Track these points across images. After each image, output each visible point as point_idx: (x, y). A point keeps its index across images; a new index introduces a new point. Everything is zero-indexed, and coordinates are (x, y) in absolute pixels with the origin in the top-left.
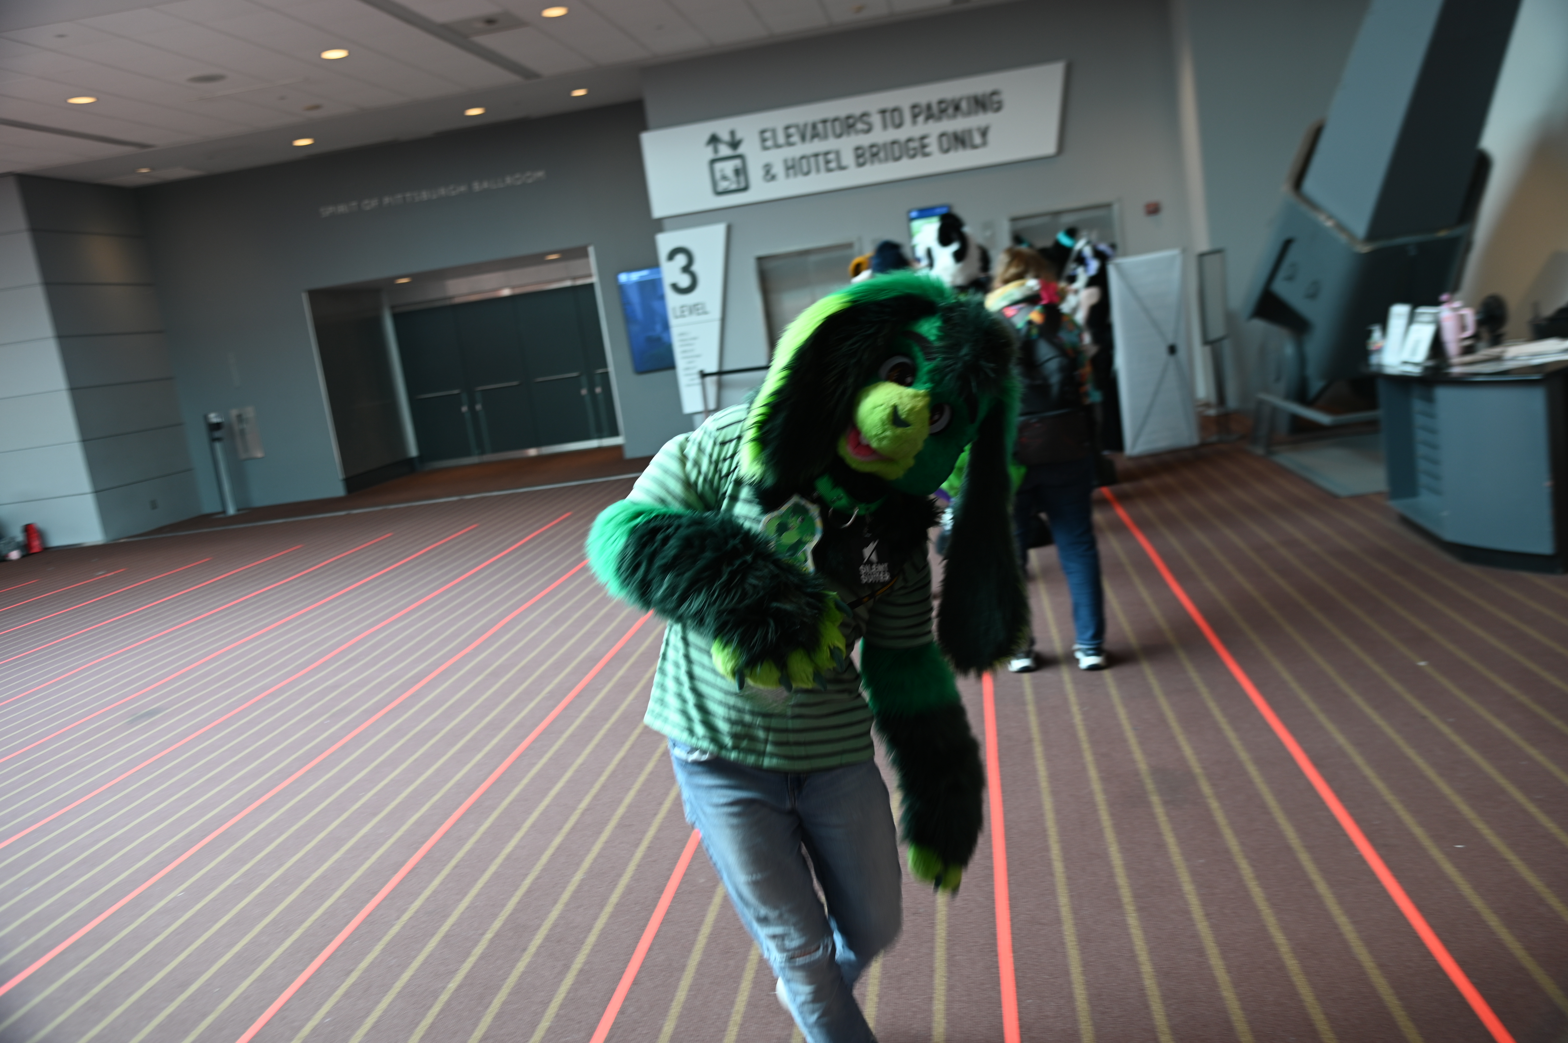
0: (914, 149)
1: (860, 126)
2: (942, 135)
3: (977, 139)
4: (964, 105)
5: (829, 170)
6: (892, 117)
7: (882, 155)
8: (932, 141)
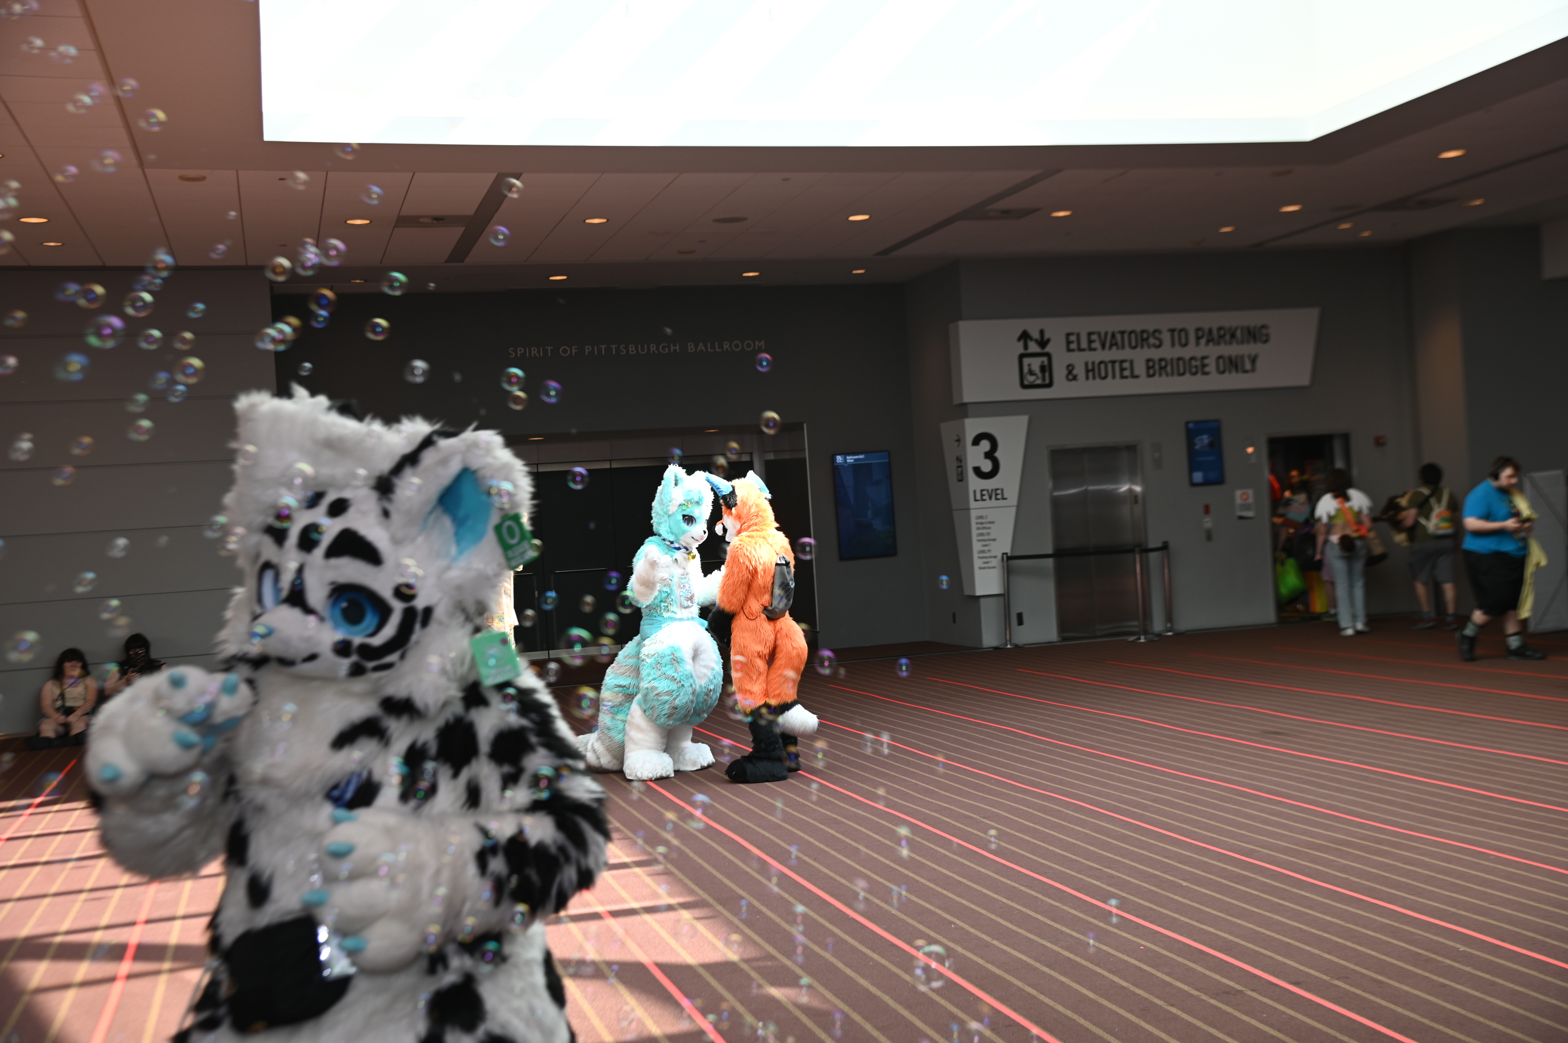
0: (1196, 367)
1: (1152, 341)
2: (1219, 357)
3: (1248, 366)
4: (1238, 334)
5: (1123, 377)
6: (1179, 336)
7: (1169, 368)
8: (1211, 362)
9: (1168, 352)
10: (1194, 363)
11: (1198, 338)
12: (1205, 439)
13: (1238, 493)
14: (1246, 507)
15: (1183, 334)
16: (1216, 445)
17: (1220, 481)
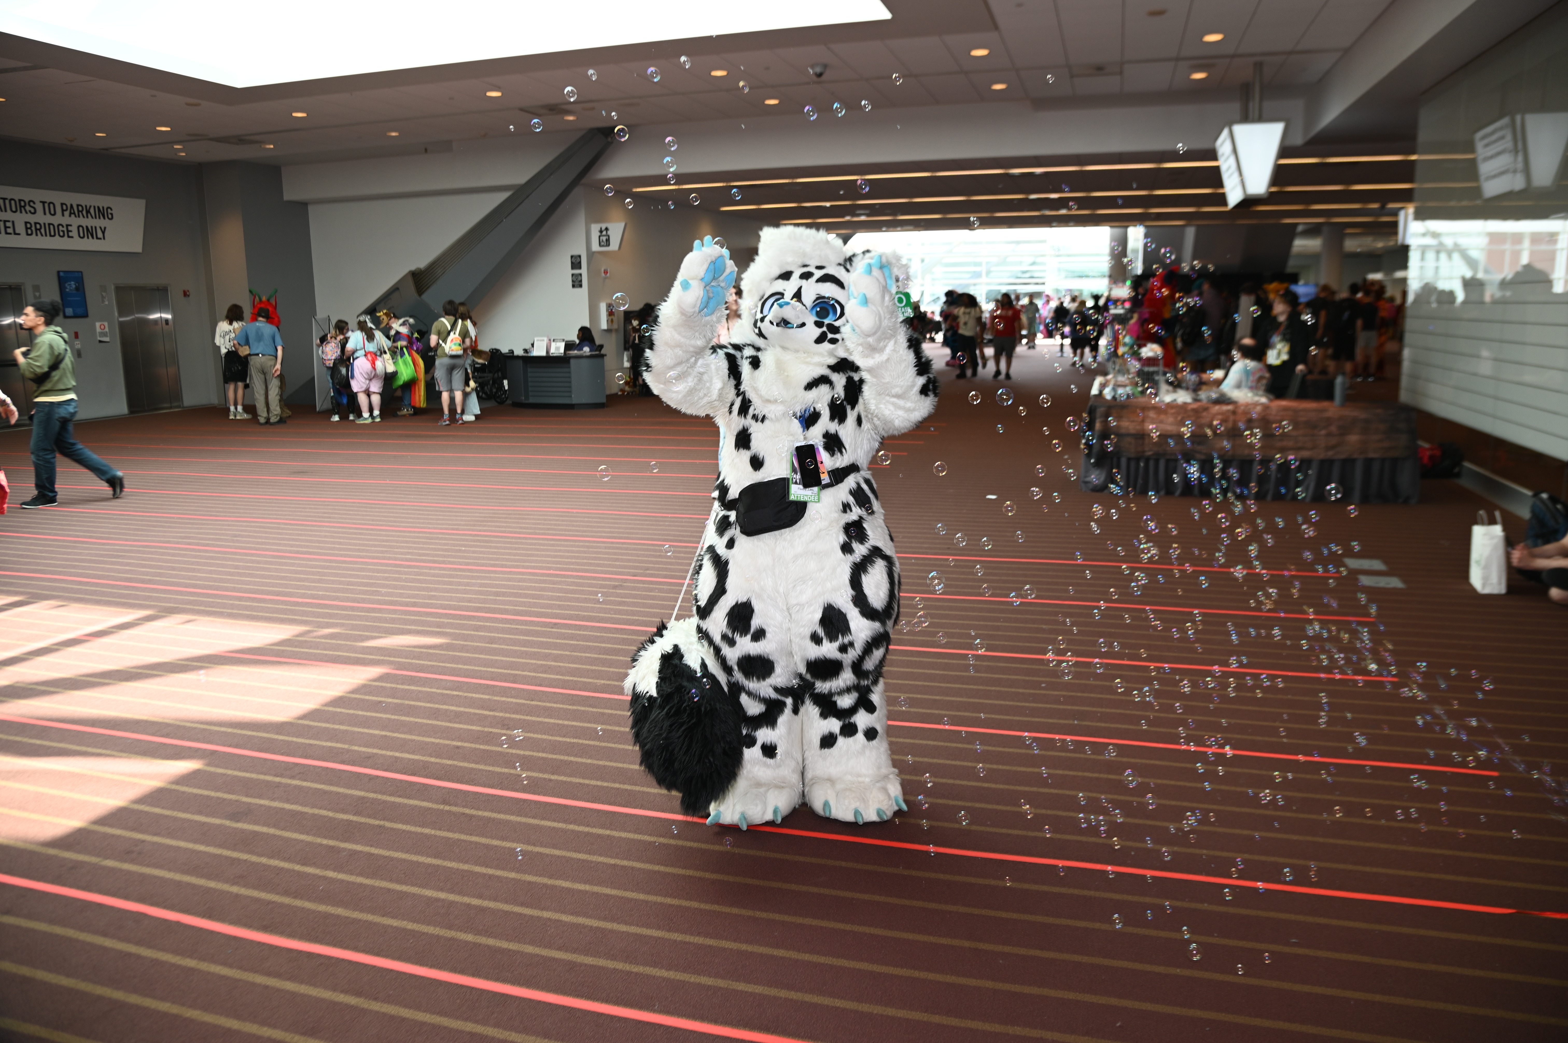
0: (63, 232)
1: (28, 208)
2: (79, 226)
3: (100, 235)
4: (92, 211)
5: (7, 233)
6: (49, 207)
7: (43, 231)
8: (74, 229)
9: (41, 218)
10: (61, 228)
11: (63, 211)
12: (71, 286)
13: (98, 324)
14: (104, 334)
15: (52, 206)
16: (80, 288)
17: (85, 315)
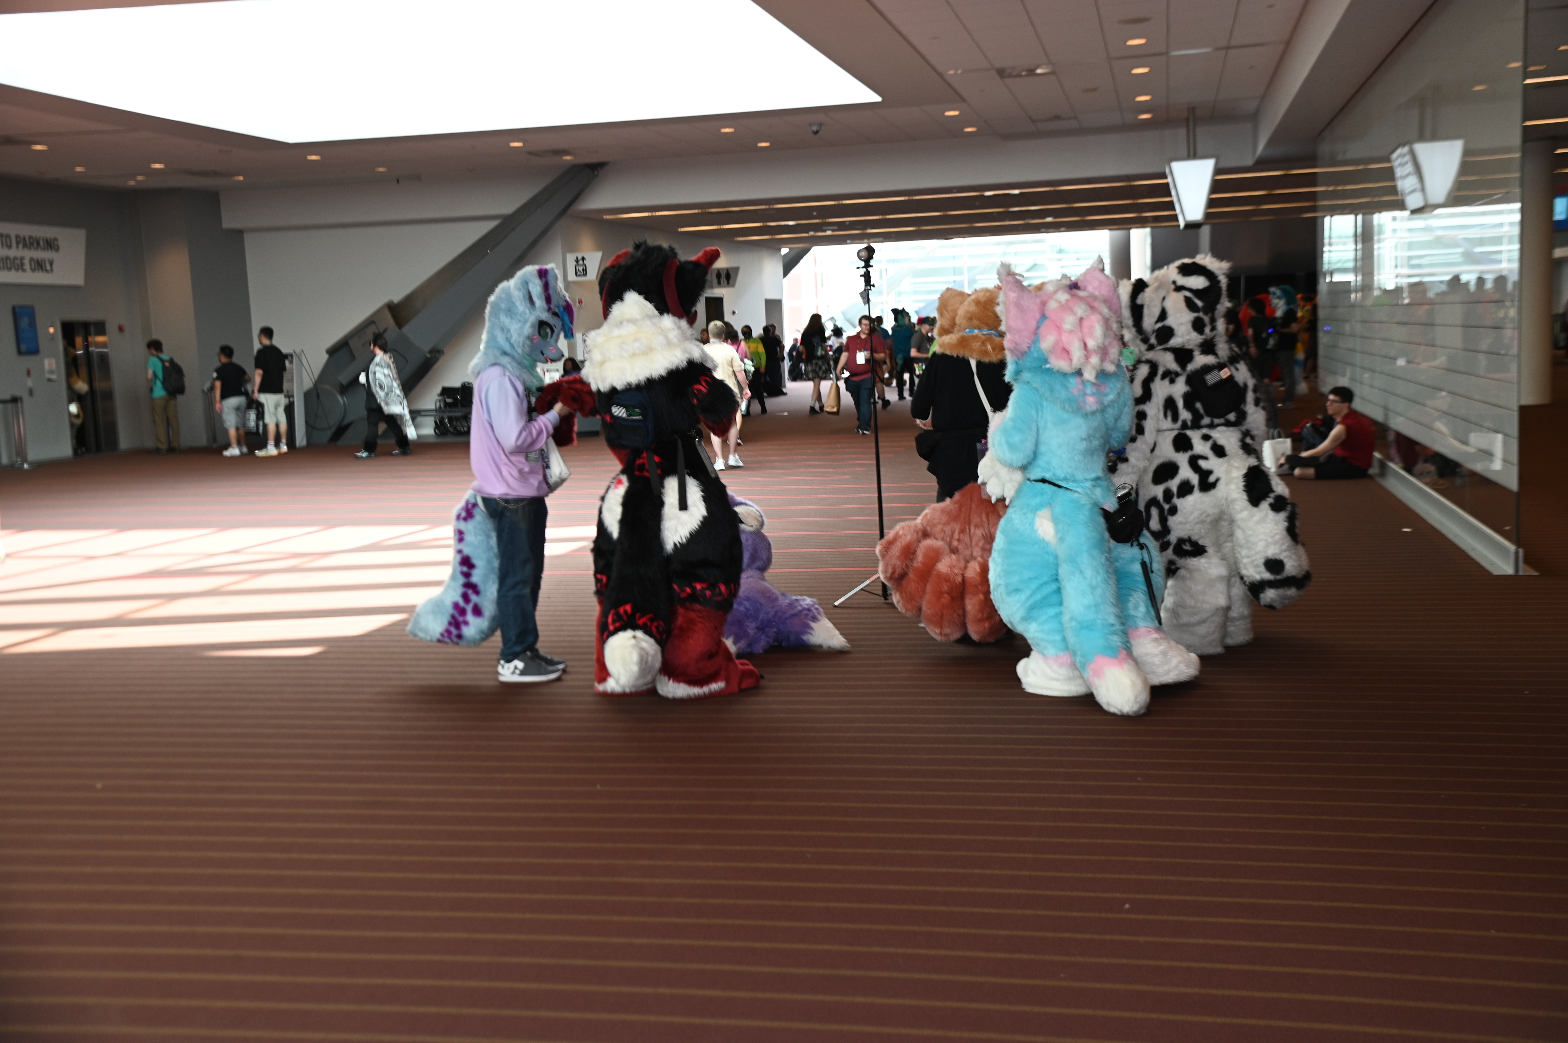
0: (18, 265)
2: (31, 259)
3: (48, 267)
4: (41, 243)
6: (6, 240)
8: (27, 262)
10: (16, 261)
11: (18, 243)
12: (25, 320)
13: (46, 362)
14: (51, 372)
16: (32, 324)
17: (35, 352)
